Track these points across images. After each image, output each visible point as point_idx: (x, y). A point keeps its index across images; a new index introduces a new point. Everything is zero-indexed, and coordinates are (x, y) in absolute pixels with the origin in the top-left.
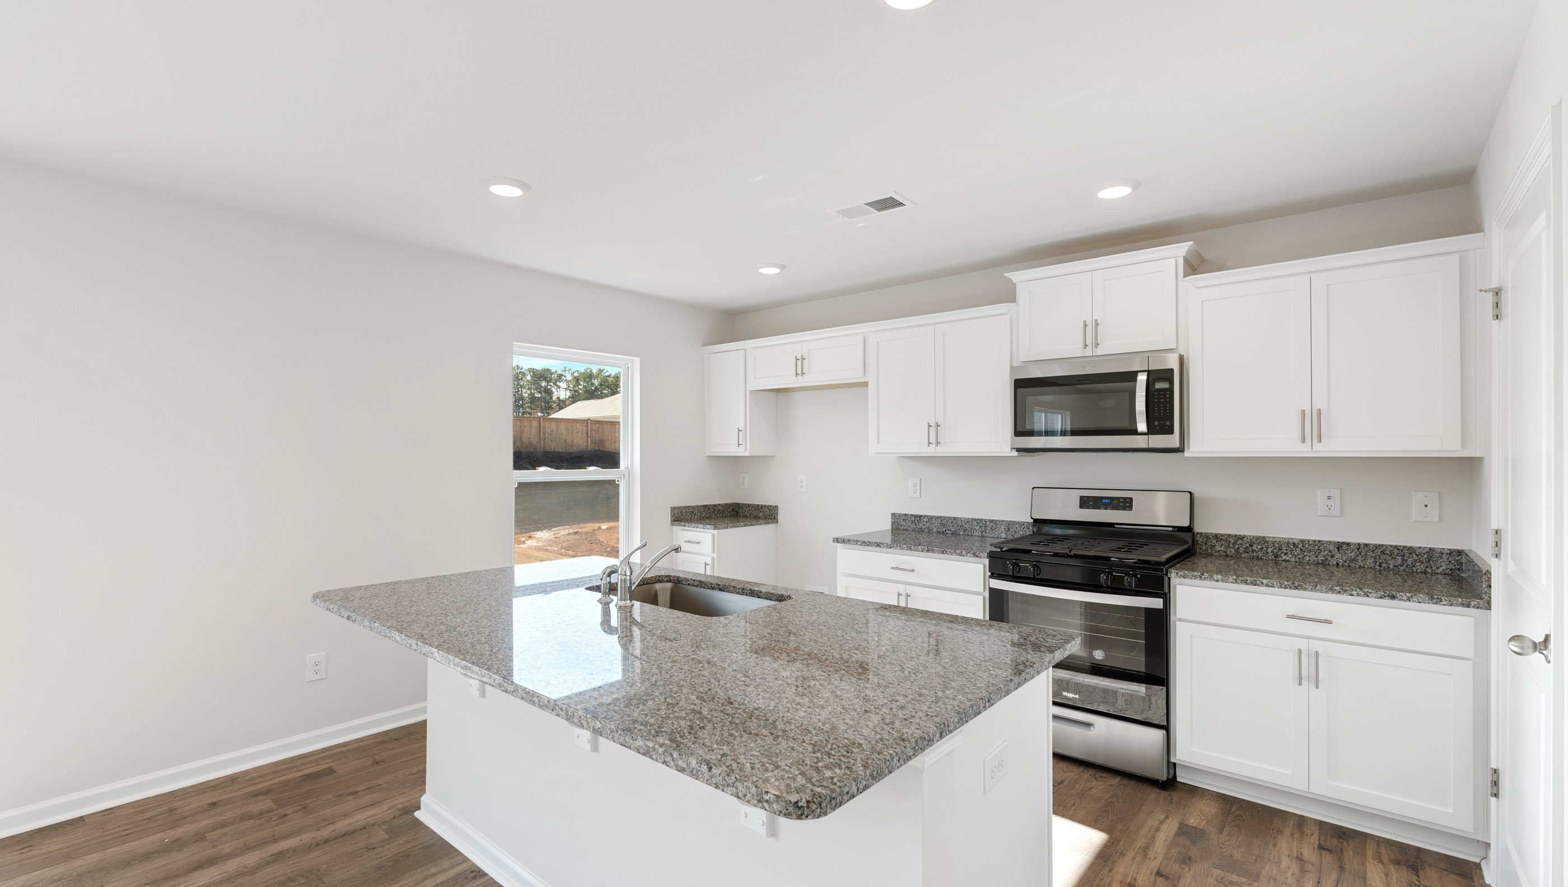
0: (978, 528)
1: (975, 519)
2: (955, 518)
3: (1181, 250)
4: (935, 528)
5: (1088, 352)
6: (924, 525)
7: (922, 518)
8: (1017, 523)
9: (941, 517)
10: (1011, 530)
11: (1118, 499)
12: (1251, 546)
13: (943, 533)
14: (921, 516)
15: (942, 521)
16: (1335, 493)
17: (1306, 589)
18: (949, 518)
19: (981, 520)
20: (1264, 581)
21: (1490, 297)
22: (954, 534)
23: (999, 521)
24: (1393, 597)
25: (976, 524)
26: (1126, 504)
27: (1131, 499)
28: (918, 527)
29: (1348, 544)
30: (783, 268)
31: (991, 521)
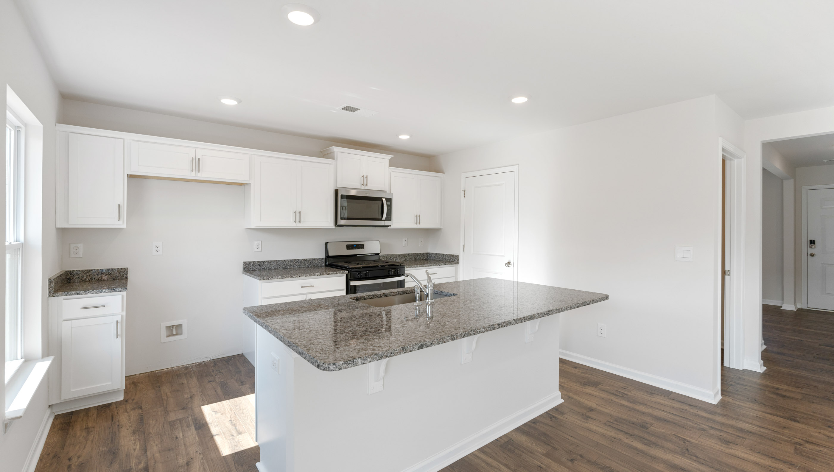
0: (297, 264)
1: (296, 260)
2: (285, 260)
3: (389, 157)
4: (273, 267)
5: (363, 188)
6: (266, 266)
7: (265, 262)
8: (316, 259)
9: (277, 261)
10: (313, 263)
11: (359, 245)
12: (390, 258)
13: (278, 269)
14: (264, 261)
15: (277, 262)
16: (406, 239)
17: (432, 266)
18: (282, 261)
19: (299, 260)
20: (425, 265)
21: (463, 191)
22: (284, 268)
23: (308, 259)
24: (446, 264)
25: (296, 262)
26: (361, 247)
27: (363, 245)
28: (262, 268)
29: (410, 254)
30: (240, 101)
31: (304, 260)
